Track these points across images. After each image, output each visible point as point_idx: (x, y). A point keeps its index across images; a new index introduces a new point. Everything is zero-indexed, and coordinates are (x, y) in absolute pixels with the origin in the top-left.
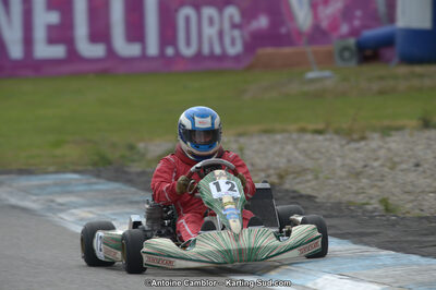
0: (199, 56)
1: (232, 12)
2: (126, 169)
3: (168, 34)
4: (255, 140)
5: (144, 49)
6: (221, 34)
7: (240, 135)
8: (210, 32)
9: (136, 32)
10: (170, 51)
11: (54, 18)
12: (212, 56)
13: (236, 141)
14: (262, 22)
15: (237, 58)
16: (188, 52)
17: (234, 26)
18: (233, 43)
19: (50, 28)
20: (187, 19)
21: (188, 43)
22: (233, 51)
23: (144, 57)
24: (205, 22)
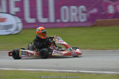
0: (69, 22)
1: (82, 7)
3: (58, 15)
5: (49, 20)
6: (78, 15)
8: (74, 14)
9: (46, 14)
10: (58, 21)
11: (17, 10)
12: (74, 22)
14: (95, 11)
16: (66, 21)
17: (83, 12)
18: (83, 18)
20: (65, 10)
21: (65, 18)
22: (82, 20)
24: (72, 11)
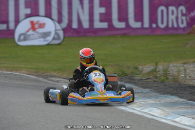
0: (167, 26)
1: (182, 8)
2: (134, 78)
3: (153, 19)
4: (191, 66)
5: (142, 25)
6: (177, 18)
7: (185, 63)
8: (172, 17)
9: (139, 17)
10: (154, 26)
11: (103, 10)
12: (173, 28)
13: (183, 66)
15: (184, 29)
16: (162, 26)
17: (183, 15)
18: (182, 23)
19: (101, 14)
20: (162, 11)
21: (162, 23)
22: (182, 26)
23: (142, 28)
24: (170, 12)
